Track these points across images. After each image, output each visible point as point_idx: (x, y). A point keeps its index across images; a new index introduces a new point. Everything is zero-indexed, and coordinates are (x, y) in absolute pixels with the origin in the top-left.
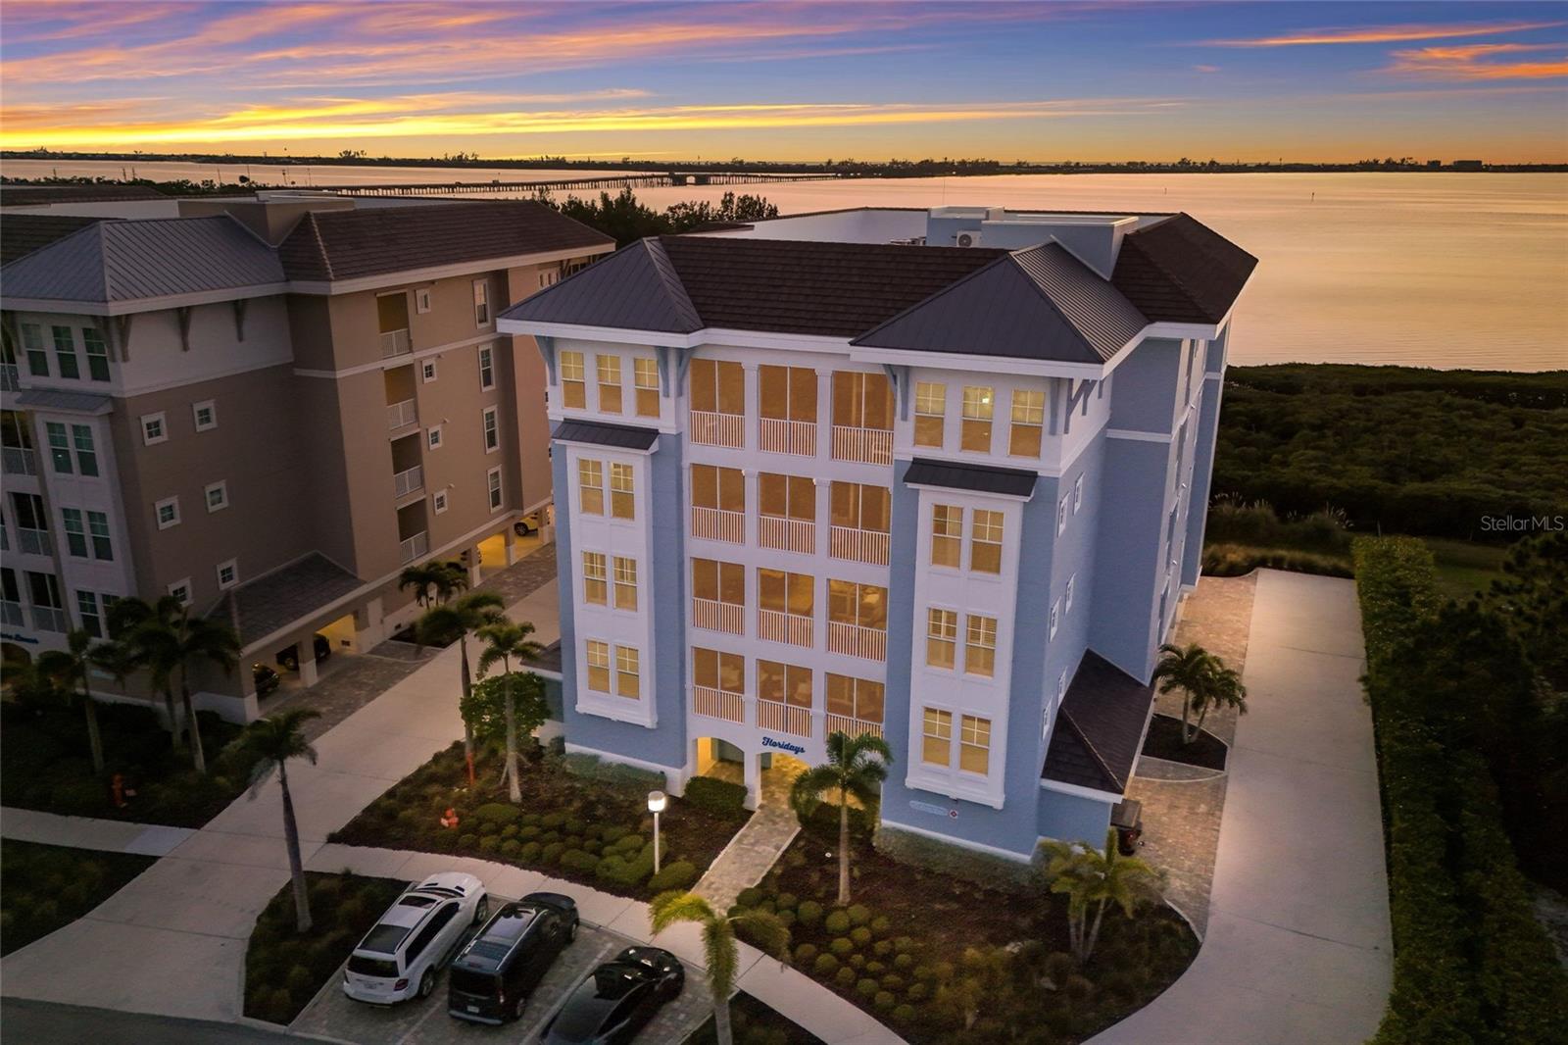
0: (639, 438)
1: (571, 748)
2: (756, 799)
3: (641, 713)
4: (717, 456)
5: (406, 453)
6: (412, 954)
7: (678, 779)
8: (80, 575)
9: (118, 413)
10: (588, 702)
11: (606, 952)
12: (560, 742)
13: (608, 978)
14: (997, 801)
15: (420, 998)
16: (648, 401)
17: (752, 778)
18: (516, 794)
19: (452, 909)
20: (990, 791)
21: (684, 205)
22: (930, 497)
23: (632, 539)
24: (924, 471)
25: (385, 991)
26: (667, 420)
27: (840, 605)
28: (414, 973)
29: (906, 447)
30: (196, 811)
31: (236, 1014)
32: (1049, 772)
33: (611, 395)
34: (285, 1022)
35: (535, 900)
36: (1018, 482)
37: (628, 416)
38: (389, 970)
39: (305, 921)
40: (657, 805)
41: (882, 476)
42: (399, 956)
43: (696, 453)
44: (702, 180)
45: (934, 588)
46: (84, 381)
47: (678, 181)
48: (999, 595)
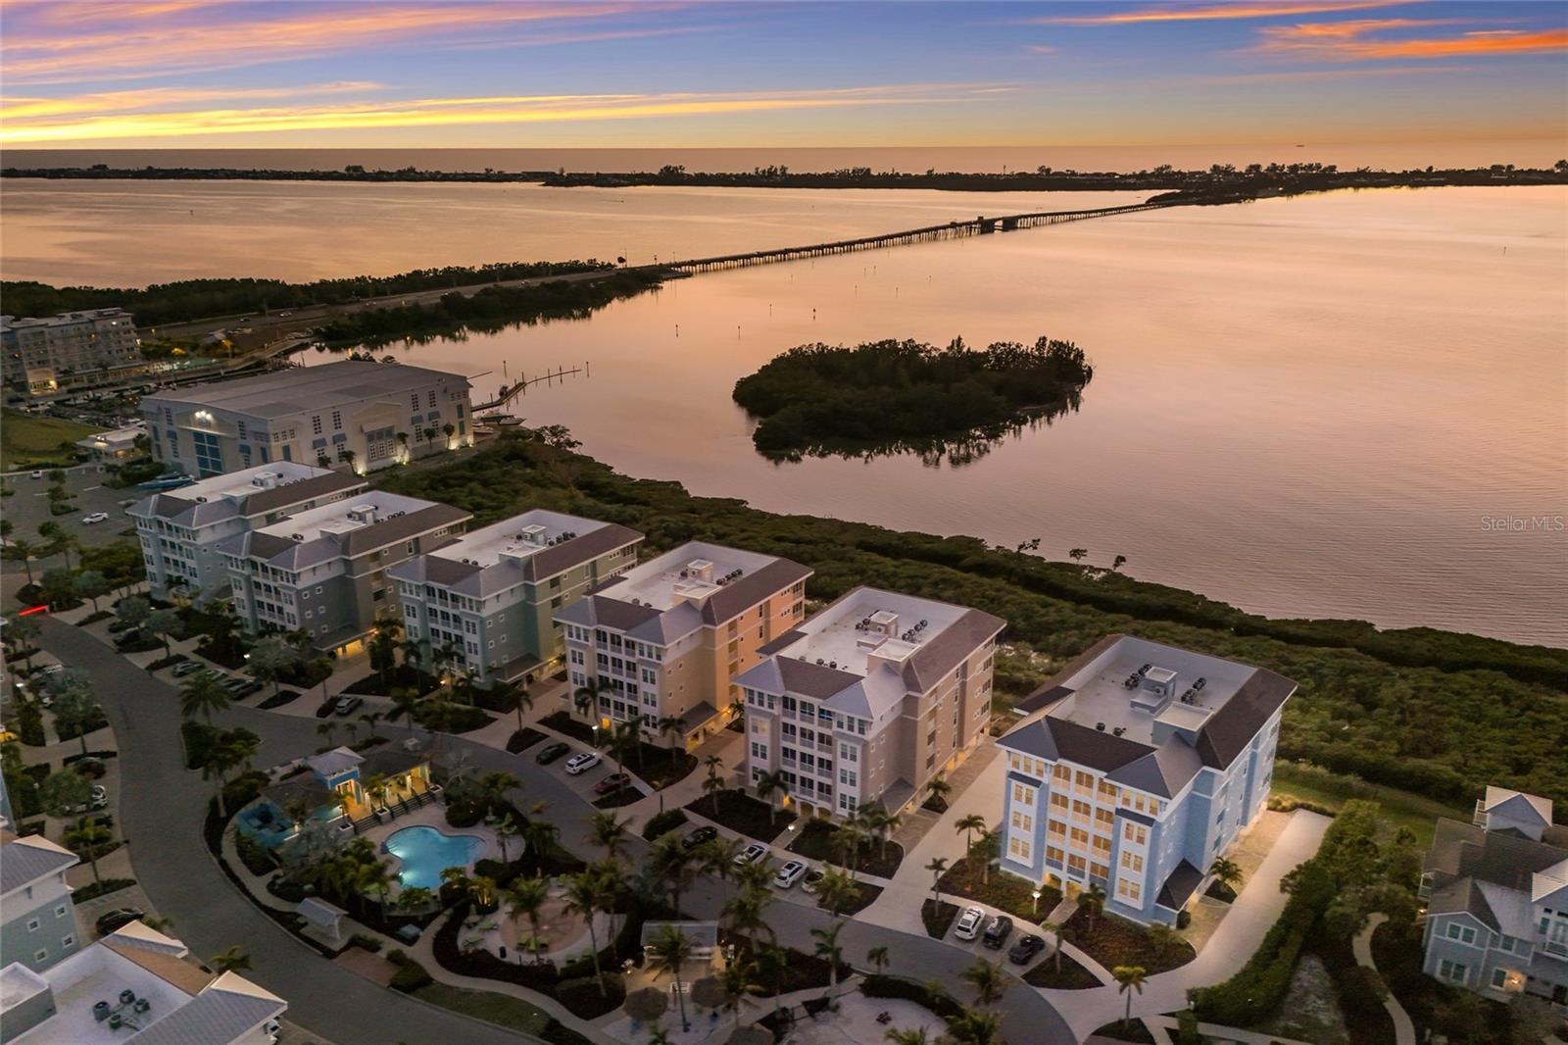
0: (1036, 783)
1: (1002, 868)
2: (1065, 895)
3: (1029, 863)
4: (1061, 791)
5: (932, 738)
6: (972, 926)
7: (1039, 885)
8: (842, 789)
9: (865, 745)
10: (1010, 856)
11: (1020, 936)
12: (997, 865)
13: (1023, 942)
14: (1140, 908)
15: (977, 939)
16: (1040, 772)
17: (1063, 888)
18: (986, 881)
19: (980, 916)
20: (1138, 904)
21: (1004, 345)
22: (1125, 821)
23: (1031, 811)
24: (1122, 812)
25: (967, 936)
26: (1045, 779)
27: (1097, 840)
28: (974, 931)
29: (1119, 804)
30: (889, 873)
31: (927, 936)
32: (1158, 901)
33: (1028, 768)
34: (941, 939)
35: (1001, 919)
36: (1149, 822)
37: (1033, 775)
38: (968, 931)
39: (937, 915)
40: (1037, 895)
41: (1111, 810)
42: (968, 926)
43: (1053, 789)
44: (1010, 224)
45: (1125, 845)
46: (856, 733)
47: (986, 227)
48: (1143, 851)
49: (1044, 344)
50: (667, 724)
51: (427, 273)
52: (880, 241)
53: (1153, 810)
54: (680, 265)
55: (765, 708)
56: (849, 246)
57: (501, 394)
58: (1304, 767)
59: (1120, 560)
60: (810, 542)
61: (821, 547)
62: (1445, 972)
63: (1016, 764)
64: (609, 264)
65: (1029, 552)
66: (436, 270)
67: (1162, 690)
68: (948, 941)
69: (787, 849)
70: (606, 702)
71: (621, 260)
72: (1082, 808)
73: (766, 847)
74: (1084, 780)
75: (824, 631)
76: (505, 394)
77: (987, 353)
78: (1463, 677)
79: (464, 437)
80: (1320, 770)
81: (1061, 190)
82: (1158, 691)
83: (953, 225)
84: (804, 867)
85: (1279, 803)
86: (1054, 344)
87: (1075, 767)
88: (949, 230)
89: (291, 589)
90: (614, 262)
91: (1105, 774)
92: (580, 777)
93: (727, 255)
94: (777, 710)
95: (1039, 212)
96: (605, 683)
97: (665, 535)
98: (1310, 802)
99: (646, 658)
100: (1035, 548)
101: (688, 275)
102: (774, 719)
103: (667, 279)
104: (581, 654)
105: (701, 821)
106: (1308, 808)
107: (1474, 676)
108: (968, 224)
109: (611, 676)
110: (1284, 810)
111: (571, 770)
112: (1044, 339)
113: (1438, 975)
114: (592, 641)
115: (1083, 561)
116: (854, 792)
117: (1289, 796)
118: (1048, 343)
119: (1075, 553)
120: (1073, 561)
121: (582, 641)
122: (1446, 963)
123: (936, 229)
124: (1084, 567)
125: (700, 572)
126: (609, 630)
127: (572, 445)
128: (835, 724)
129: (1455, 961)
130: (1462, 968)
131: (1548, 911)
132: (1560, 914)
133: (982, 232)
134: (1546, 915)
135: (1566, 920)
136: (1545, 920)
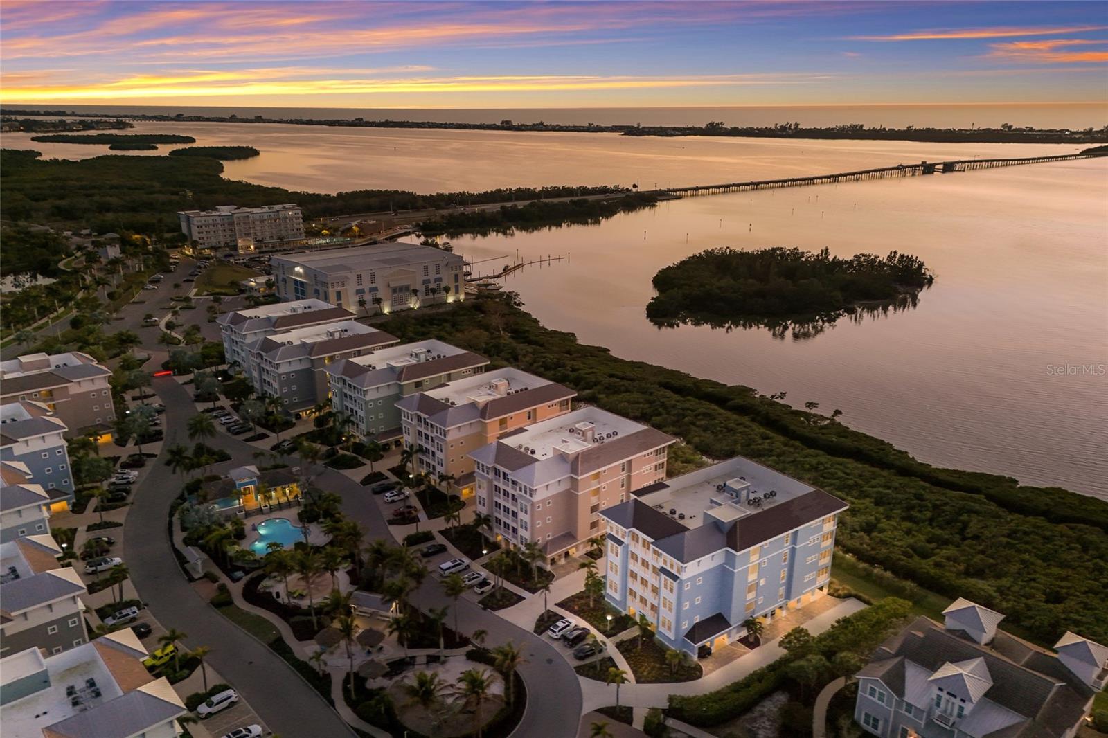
0: (621, 543)
1: (607, 599)
3: (618, 597)
4: (634, 551)
5: (595, 509)
6: (559, 631)
10: (609, 591)
12: (604, 597)
13: (591, 645)
14: (674, 639)
15: (560, 639)
16: (623, 537)
18: (591, 605)
19: (568, 626)
20: (672, 636)
21: (864, 255)
22: (663, 576)
23: (618, 561)
24: (662, 570)
25: (554, 635)
26: (626, 540)
28: (559, 634)
31: (532, 632)
32: (686, 636)
33: (617, 532)
34: (539, 635)
35: (584, 628)
36: (675, 578)
37: (620, 538)
38: (555, 632)
39: (546, 619)
40: (609, 618)
41: (658, 566)
42: (557, 630)
43: (630, 548)
44: (949, 167)
45: (664, 592)
46: (528, 496)
47: (928, 169)
48: (672, 598)
49: (895, 257)
50: (443, 478)
51: (505, 191)
52: (834, 178)
53: (679, 571)
54: (675, 191)
55: (485, 474)
56: (810, 181)
57: (504, 270)
58: (877, 570)
59: (837, 412)
60: (632, 380)
61: (635, 384)
62: (866, 721)
63: (612, 528)
64: (627, 189)
65: (779, 400)
66: (511, 189)
67: (734, 494)
68: (543, 637)
69: (482, 566)
70: (421, 461)
71: (635, 186)
72: (645, 563)
73: (466, 561)
74: (646, 545)
75: (550, 431)
76: (506, 270)
77: (851, 262)
78: (1062, 527)
79: (458, 295)
80: (888, 574)
81: (1014, 142)
82: (732, 495)
83: (900, 167)
84: (482, 578)
85: (837, 590)
86: (902, 256)
88: (895, 171)
90: (631, 187)
91: (652, 540)
92: (391, 505)
93: (712, 184)
94: (491, 476)
95: (977, 159)
96: (421, 450)
97: (542, 366)
98: (861, 594)
99: (438, 435)
100: (782, 398)
101: (680, 198)
102: (490, 482)
103: (662, 201)
104: (409, 429)
105: (441, 540)
106: (859, 598)
107: (1071, 528)
108: (913, 166)
109: (425, 445)
110: (839, 597)
111: (386, 499)
112: (895, 252)
113: (862, 722)
114: (415, 422)
115: (814, 411)
116: (526, 535)
117: (848, 587)
118: (898, 256)
119: (811, 405)
120: (807, 410)
121: (410, 421)
123: (884, 170)
124: (815, 416)
125: (497, 386)
126: (423, 416)
127: (519, 304)
128: (518, 489)
129: (873, 714)
130: (876, 721)
131: (941, 689)
132: (949, 693)
133: (924, 173)
134: (940, 693)
135: (953, 699)
136: (939, 697)
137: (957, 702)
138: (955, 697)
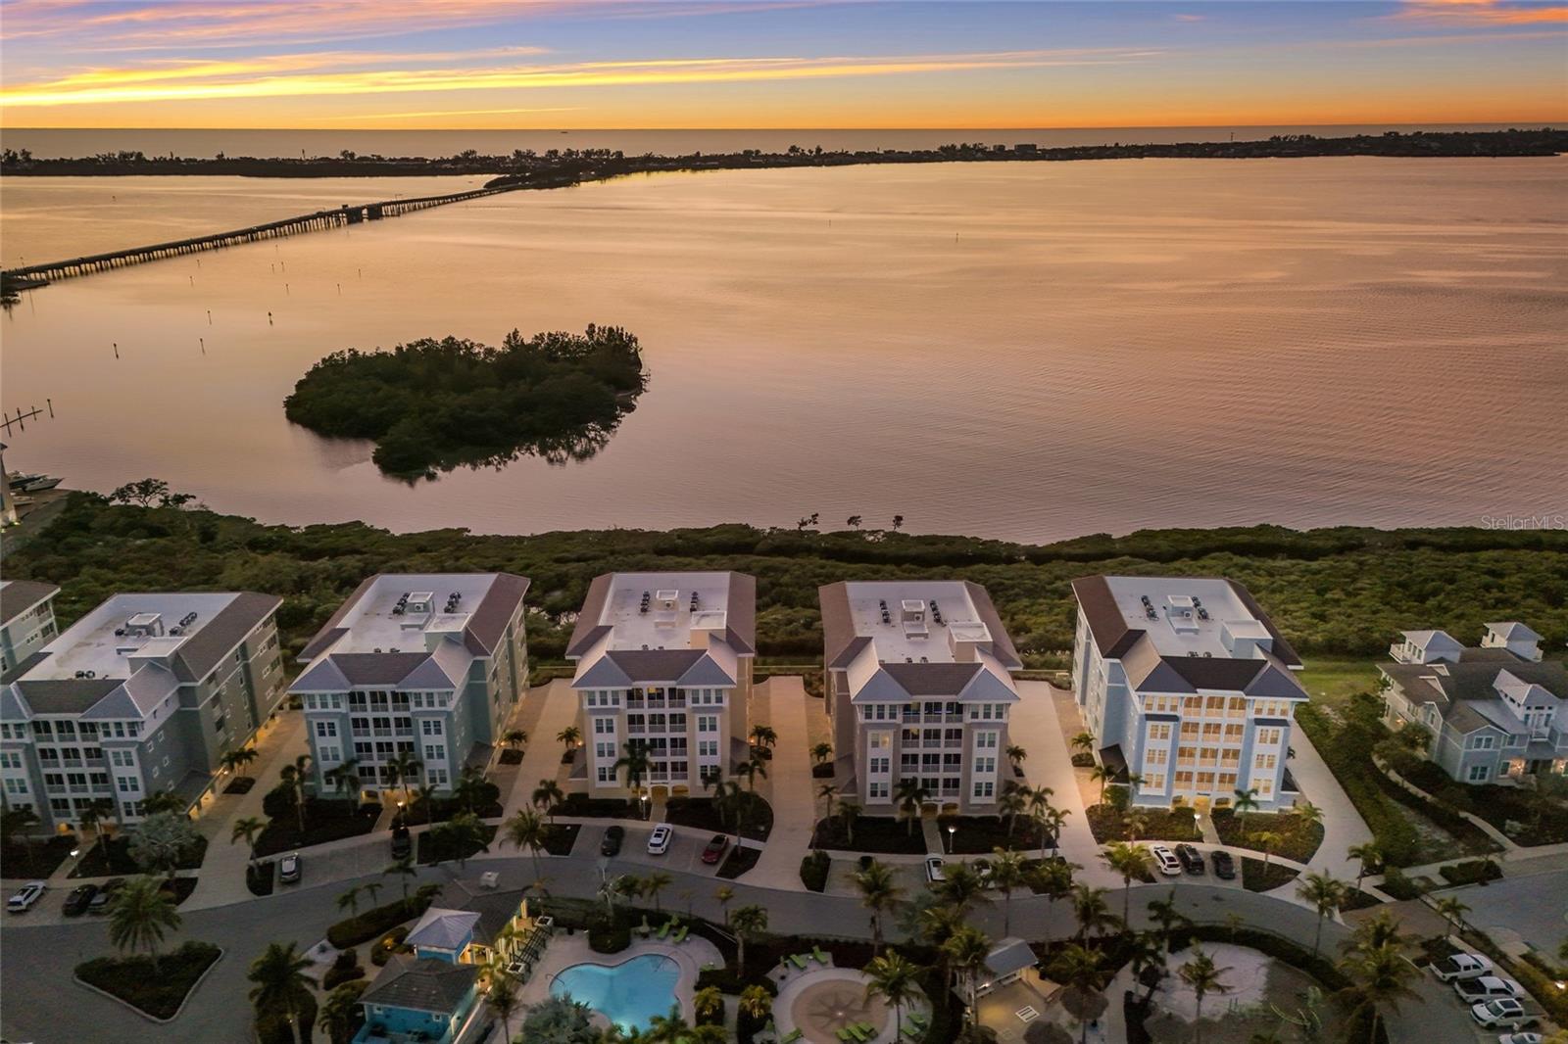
0: (1175, 718)
2: (1194, 809)
3: (1162, 792)
4: (1193, 719)
8: (976, 778)
10: (1144, 791)
11: (1206, 855)
13: (1214, 860)
14: (1272, 799)
16: (1174, 708)
17: (1189, 803)
20: (1270, 797)
22: (1259, 729)
23: (1166, 745)
24: (1259, 722)
26: (1180, 712)
27: (1227, 753)
29: (1253, 716)
30: (1050, 843)
31: (1141, 884)
32: (1283, 789)
33: (1162, 706)
34: (1154, 881)
36: (1281, 722)
37: (1166, 712)
39: (1127, 864)
41: (1242, 722)
43: (1185, 719)
44: (375, 212)
45: (1258, 749)
46: (993, 719)
47: (353, 216)
52: (250, 235)
54: (27, 271)
55: (887, 720)
56: (219, 241)
59: (898, 519)
62: (1473, 777)
63: (1149, 706)
65: (810, 527)
67: (1191, 613)
68: (1162, 881)
69: (948, 853)
72: (1212, 728)
74: (1216, 704)
81: (383, 175)
83: (321, 215)
86: (603, 330)
87: (1205, 693)
88: (318, 220)
89: (132, 744)
91: (1240, 692)
94: (900, 717)
95: (399, 199)
99: (701, 704)
100: (815, 523)
101: (44, 283)
102: (895, 729)
103: (21, 290)
104: (610, 721)
105: (842, 856)
108: (337, 212)
109: (649, 735)
111: (657, 851)
112: (592, 326)
113: (1467, 780)
114: (623, 703)
115: (861, 527)
116: (992, 777)
118: (597, 330)
119: (852, 520)
120: (853, 528)
122: (1475, 769)
123: (307, 219)
124: (863, 532)
126: (643, 685)
127: (180, 499)
128: (967, 715)
129: (1480, 765)
130: (1484, 769)
131: (1529, 708)
132: (1537, 708)
133: (350, 222)
134: (1528, 712)
135: (1541, 711)
136: (1527, 716)
137: (1546, 711)
138: (1542, 708)
